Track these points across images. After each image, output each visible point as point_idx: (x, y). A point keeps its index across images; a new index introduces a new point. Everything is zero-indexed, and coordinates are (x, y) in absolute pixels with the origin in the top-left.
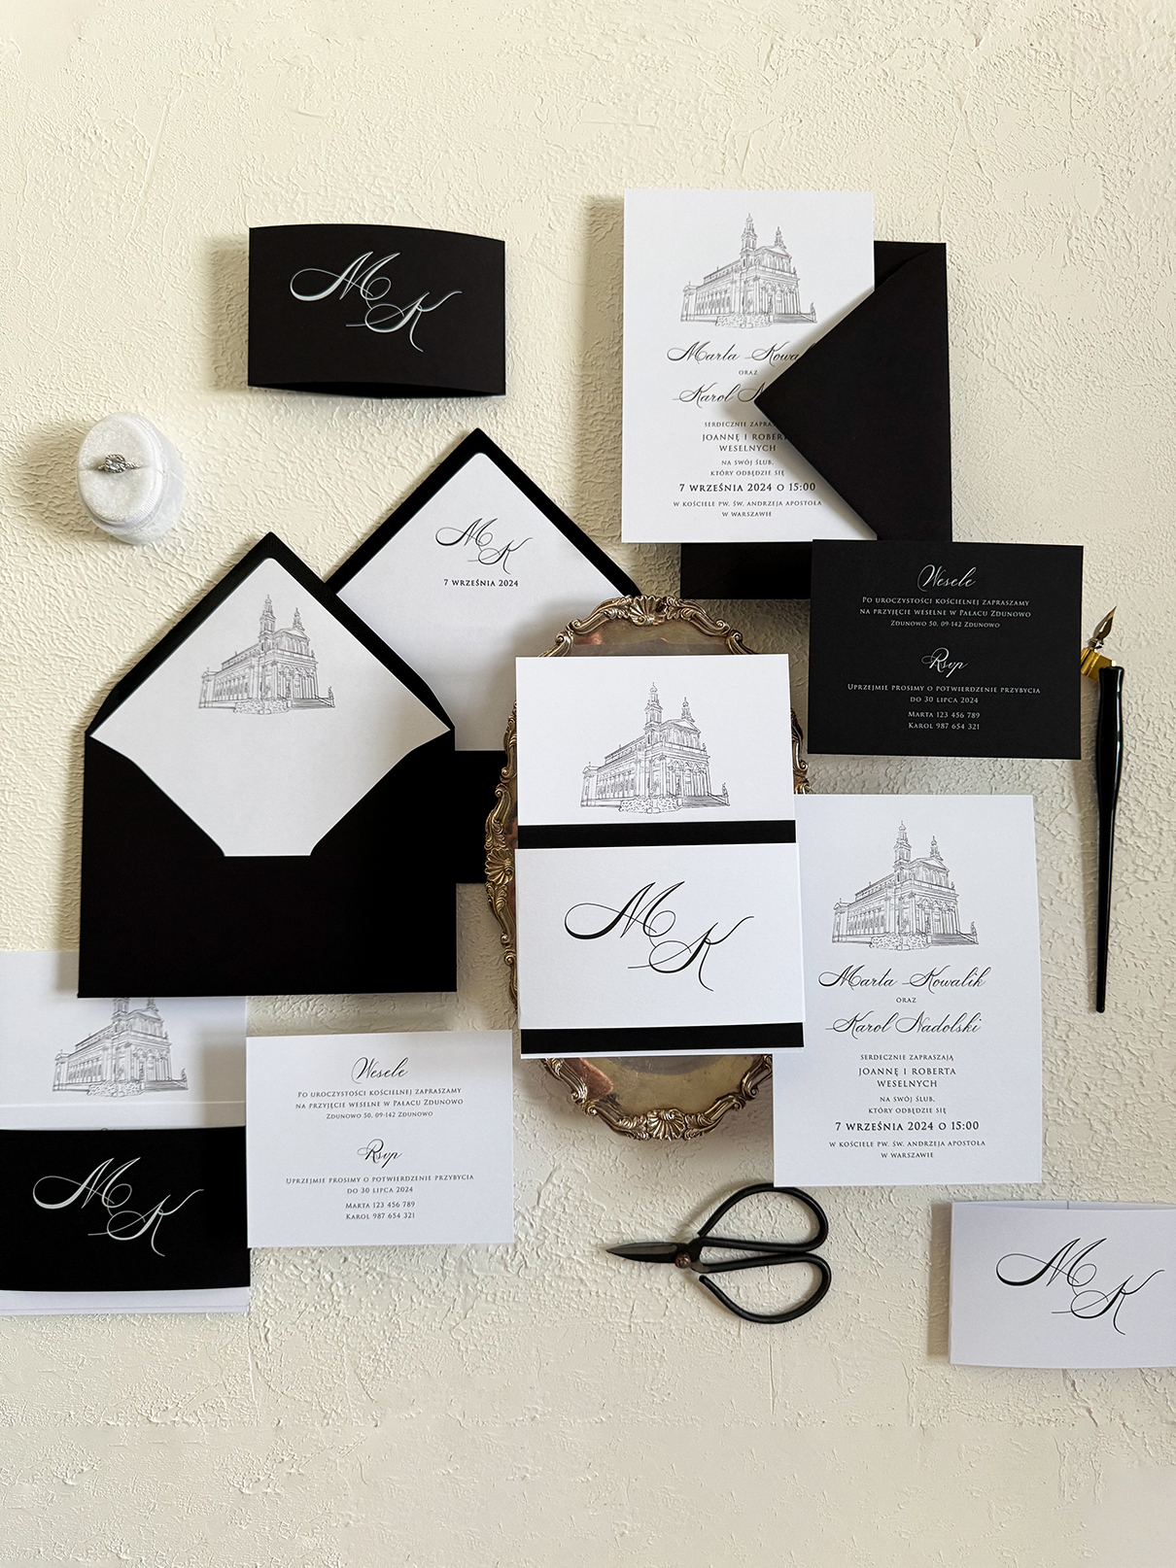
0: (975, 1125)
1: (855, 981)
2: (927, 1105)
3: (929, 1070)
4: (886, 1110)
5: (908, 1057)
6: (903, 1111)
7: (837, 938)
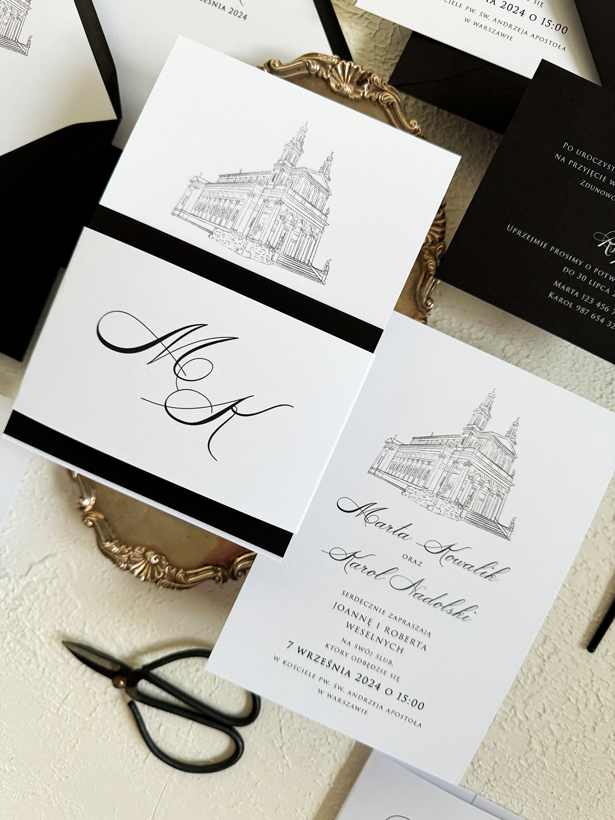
0: (421, 706)
1: (372, 519)
2: (384, 666)
3: (402, 636)
4: (342, 652)
5: (387, 614)
6: (358, 660)
7: (374, 471)
